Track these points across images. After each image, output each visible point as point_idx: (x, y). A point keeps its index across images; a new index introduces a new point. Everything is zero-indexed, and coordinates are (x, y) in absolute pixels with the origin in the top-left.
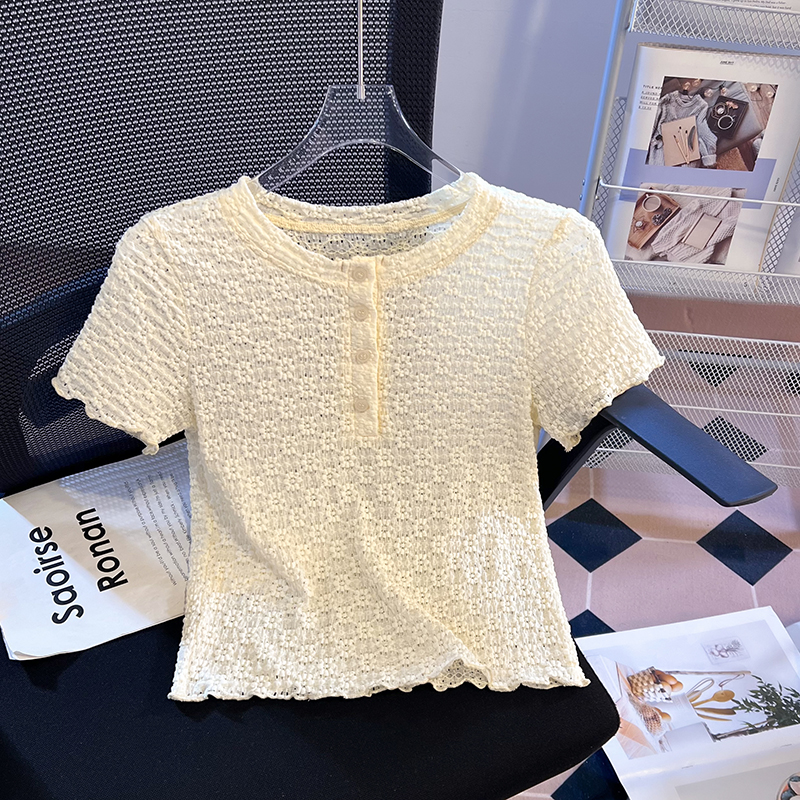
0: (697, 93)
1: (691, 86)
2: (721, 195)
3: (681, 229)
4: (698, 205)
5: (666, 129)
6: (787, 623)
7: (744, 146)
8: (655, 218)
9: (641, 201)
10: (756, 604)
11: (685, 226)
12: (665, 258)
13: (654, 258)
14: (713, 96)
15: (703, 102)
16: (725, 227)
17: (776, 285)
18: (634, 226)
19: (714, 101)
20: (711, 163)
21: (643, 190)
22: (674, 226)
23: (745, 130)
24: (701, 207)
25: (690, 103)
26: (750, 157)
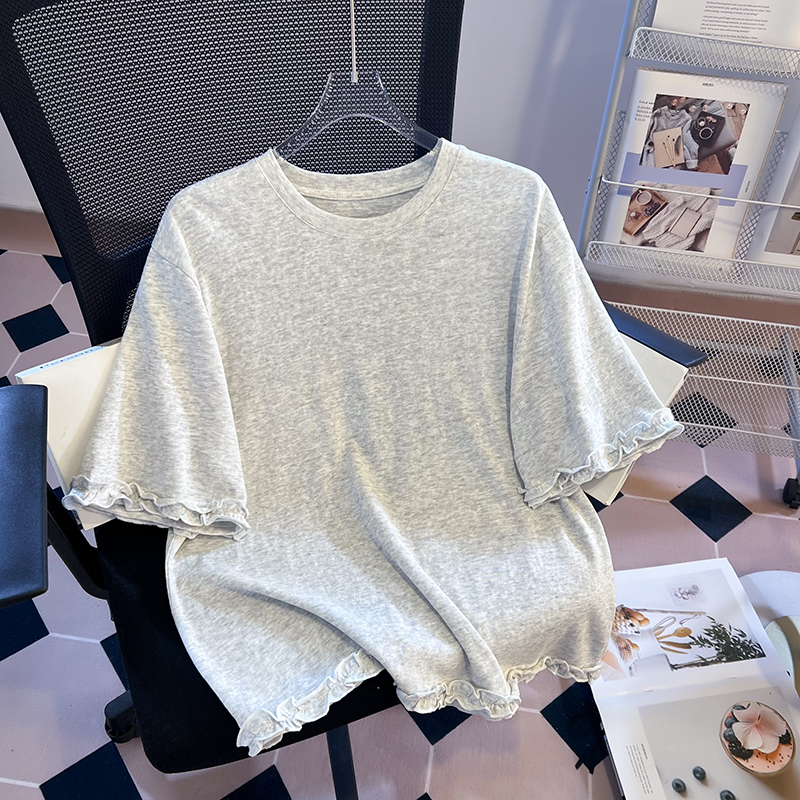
0: (682, 109)
2: (702, 193)
3: (667, 221)
4: (682, 201)
5: (657, 137)
6: (740, 574)
7: (721, 153)
8: (646, 210)
9: (635, 196)
10: (717, 555)
11: (672, 218)
12: (653, 244)
13: (643, 244)
14: (696, 111)
15: (688, 116)
16: (704, 220)
17: (746, 270)
18: (628, 216)
19: (697, 116)
20: (693, 167)
21: (636, 186)
22: (662, 217)
23: (722, 140)
24: (685, 202)
25: (677, 116)
26: (726, 163)
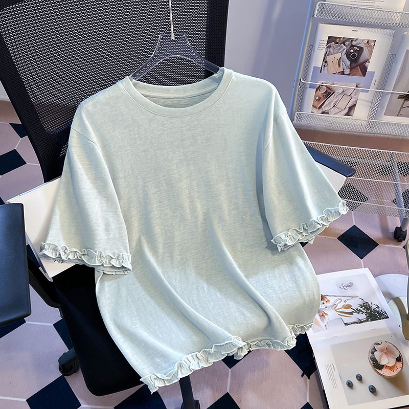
0: (342, 43)
1: (340, 40)
2: (352, 86)
3: (335, 101)
4: (342, 91)
5: (329, 58)
6: (375, 276)
7: (362, 66)
8: (324, 96)
9: (318, 89)
10: (363, 267)
11: (337, 99)
12: (328, 113)
13: (323, 113)
14: (349, 44)
15: (344, 47)
16: (353, 100)
18: (315, 99)
19: (349, 47)
20: (348, 73)
21: (319, 84)
22: (332, 99)
23: (362, 59)
25: (339, 48)
26: (364, 71)
